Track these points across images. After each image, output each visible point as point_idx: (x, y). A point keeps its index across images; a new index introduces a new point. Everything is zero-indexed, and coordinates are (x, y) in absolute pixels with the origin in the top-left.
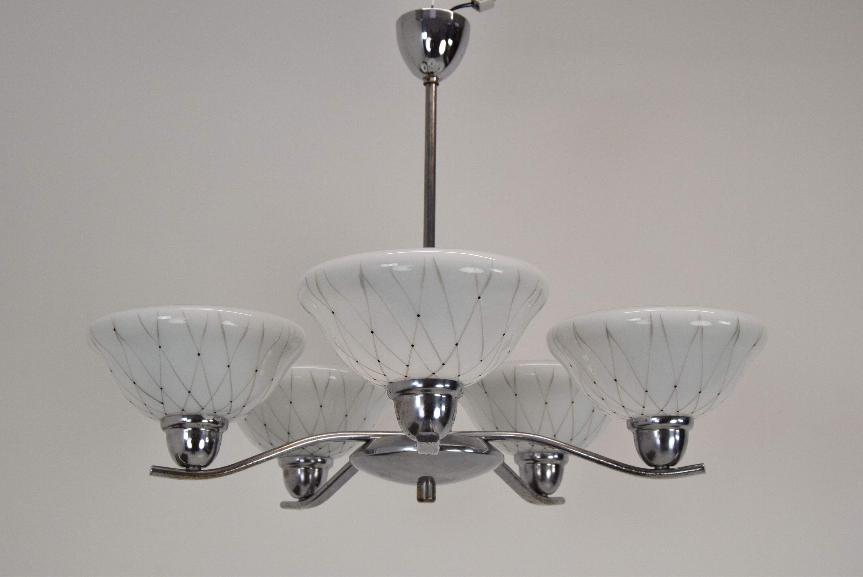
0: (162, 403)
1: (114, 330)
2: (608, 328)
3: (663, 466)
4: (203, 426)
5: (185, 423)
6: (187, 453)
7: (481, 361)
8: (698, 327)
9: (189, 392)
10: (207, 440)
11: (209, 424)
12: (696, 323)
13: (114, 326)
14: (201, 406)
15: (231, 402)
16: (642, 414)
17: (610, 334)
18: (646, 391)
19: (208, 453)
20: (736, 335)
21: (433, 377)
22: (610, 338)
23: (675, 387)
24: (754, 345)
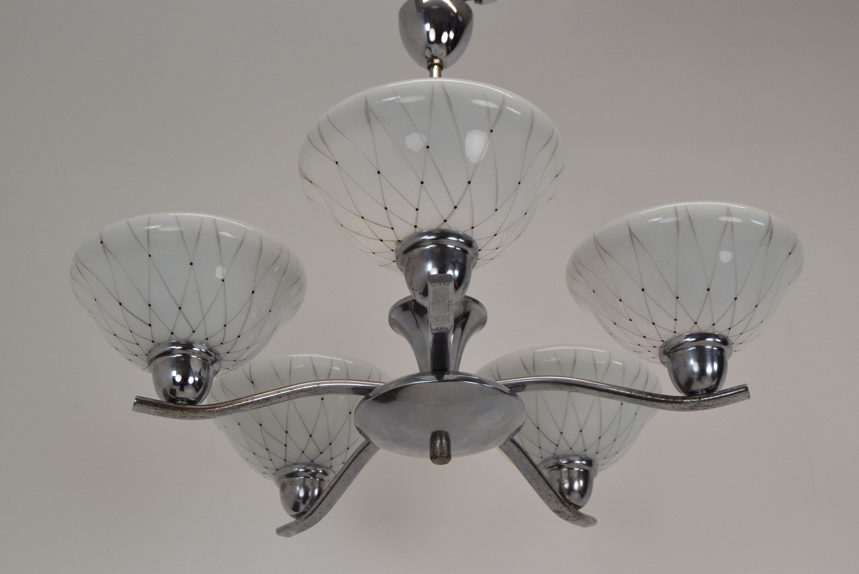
0: (150, 325)
1: (102, 242)
2: (631, 229)
3: (702, 391)
4: (194, 353)
5: (173, 350)
6: (175, 387)
7: (496, 210)
8: (726, 223)
9: (180, 308)
10: (197, 379)
11: (200, 352)
12: (724, 219)
13: (101, 239)
14: (192, 328)
15: (225, 326)
16: (675, 332)
17: (634, 235)
18: (677, 298)
19: (197, 390)
20: (769, 234)
21: (445, 227)
22: (634, 239)
23: (708, 290)
24: (790, 254)
